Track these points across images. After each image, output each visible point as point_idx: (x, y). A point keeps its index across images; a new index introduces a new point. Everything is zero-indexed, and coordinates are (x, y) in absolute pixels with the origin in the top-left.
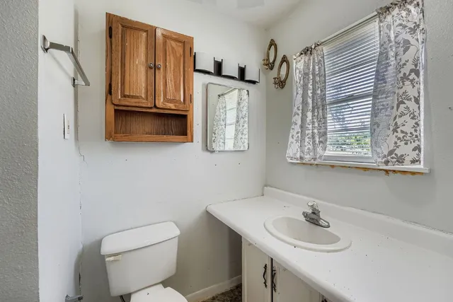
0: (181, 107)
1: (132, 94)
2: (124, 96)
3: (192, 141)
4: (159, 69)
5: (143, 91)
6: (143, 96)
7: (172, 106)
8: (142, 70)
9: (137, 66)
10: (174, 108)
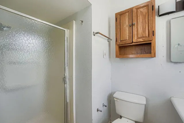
0: (146, 39)
1: (123, 39)
2: (121, 41)
3: (155, 56)
4: (134, 25)
5: (128, 37)
6: (128, 39)
7: (141, 40)
8: (127, 29)
9: (125, 28)
10: (142, 41)
